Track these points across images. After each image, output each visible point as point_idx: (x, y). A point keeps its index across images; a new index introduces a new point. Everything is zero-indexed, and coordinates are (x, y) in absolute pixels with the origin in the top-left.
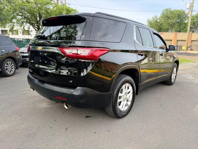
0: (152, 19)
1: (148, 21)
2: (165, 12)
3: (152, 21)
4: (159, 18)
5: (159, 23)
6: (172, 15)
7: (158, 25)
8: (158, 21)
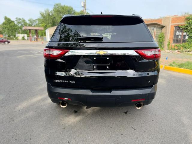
0: (44, 12)
1: (40, 13)
2: (56, 6)
3: (45, 14)
4: (51, 11)
5: (51, 16)
6: (62, 10)
7: (51, 18)
8: (51, 14)
